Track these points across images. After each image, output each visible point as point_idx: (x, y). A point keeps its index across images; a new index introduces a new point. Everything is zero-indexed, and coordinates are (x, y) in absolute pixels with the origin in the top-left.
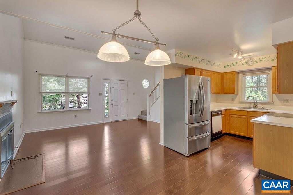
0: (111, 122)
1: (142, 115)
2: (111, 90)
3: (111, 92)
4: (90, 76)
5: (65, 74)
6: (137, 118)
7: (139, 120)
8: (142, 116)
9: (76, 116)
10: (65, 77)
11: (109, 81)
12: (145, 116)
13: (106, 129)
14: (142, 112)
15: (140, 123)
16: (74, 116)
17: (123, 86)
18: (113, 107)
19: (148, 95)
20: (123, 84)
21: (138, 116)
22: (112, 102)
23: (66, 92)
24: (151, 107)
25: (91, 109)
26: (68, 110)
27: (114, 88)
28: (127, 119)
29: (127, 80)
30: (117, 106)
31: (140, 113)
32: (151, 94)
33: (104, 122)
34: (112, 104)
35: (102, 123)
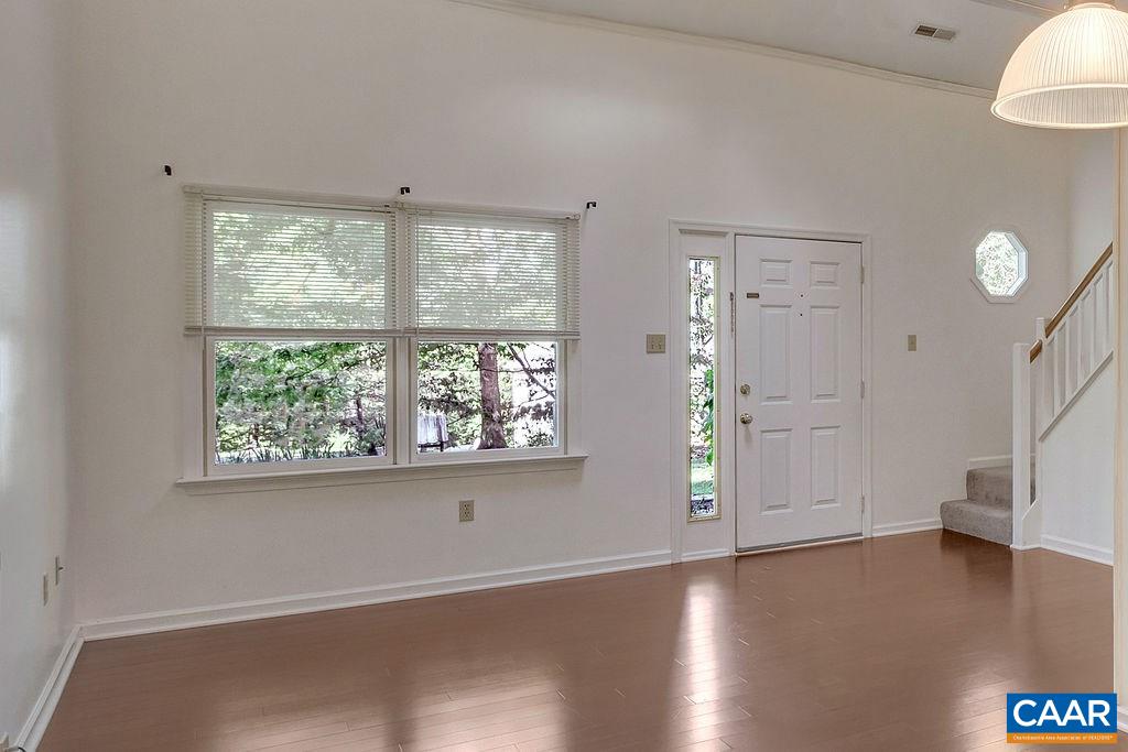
0: (741, 558)
1: (971, 499)
2: (733, 309)
3: (733, 330)
4: (574, 208)
5: (389, 193)
6: (934, 522)
7: (952, 539)
8: (975, 509)
9: (467, 511)
10: (386, 210)
12: (998, 514)
13: (702, 611)
14: (972, 478)
15: (957, 562)
16: (454, 510)
17: (832, 283)
18: (748, 438)
19: (1020, 351)
20: (832, 269)
21: (945, 509)
22: (747, 406)
23: (394, 331)
24: (1043, 438)
25: (582, 459)
26: (412, 465)
27: (757, 296)
28: (860, 534)
29: (856, 235)
30: (783, 435)
31: (959, 492)
32: (1046, 342)
33: (684, 560)
34: (744, 422)
35: (669, 562)
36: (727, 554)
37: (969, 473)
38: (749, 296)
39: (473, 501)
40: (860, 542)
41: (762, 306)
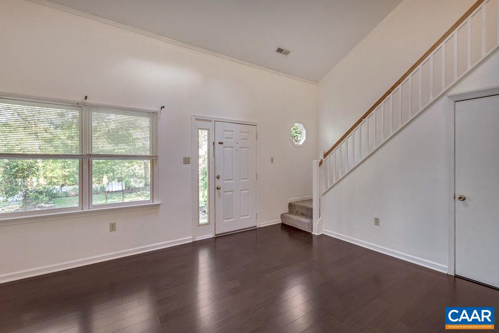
1: (290, 212)
2: (214, 148)
3: (214, 156)
4: (156, 109)
5: (80, 99)
6: (279, 221)
7: (284, 227)
8: (291, 216)
9: (113, 227)
11: (210, 123)
14: (291, 205)
15: (285, 236)
16: (108, 227)
17: (247, 139)
18: (219, 194)
19: (315, 163)
20: (247, 134)
21: (282, 216)
22: (219, 183)
23: (82, 155)
24: (324, 194)
25: (159, 205)
26: (90, 210)
27: (222, 143)
28: (256, 226)
29: (254, 123)
30: (231, 193)
31: (286, 210)
32: (324, 160)
33: (197, 240)
34: (217, 189)
35: (191, 241)
36: (212, 237)
37: (289, 203)
38: (219, 143)
39: (115, 223)
40: (256, 229)
41: (224, 147)
